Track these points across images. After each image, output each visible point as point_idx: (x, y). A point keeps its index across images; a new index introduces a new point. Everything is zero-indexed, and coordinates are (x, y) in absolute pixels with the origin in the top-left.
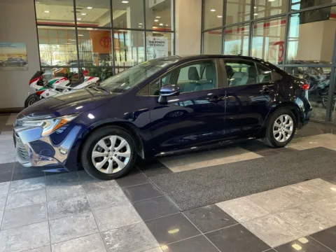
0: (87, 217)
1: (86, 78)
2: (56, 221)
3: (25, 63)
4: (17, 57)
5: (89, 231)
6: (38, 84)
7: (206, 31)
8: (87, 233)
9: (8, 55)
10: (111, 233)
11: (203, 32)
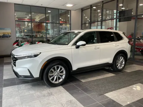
0: (53, 97)
1: (36, 43)
2: (42, 99)
3: (10, 37)
4: (6, 34)
5: (56, 103)
6: (17, 45)
7: (83, 24)
8: (55, 103)
9: (3, 33)
10: (64, 103)
11: (82, 24)
